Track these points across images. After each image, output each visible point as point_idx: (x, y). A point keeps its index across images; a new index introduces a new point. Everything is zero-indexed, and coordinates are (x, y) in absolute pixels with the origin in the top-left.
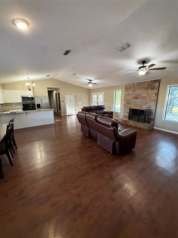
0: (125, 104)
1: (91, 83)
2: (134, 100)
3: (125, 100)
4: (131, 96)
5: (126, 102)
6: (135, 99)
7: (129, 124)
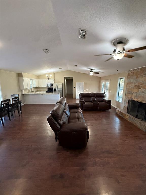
0: (127, 93)
1: (93, 72)
2: (136, 90)
3: (127, 89)
4: (133, 85)
5: (128, 91)
6: (137, 88)
7: (125, 118)
